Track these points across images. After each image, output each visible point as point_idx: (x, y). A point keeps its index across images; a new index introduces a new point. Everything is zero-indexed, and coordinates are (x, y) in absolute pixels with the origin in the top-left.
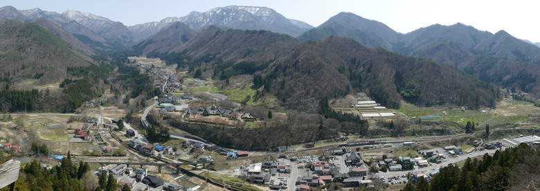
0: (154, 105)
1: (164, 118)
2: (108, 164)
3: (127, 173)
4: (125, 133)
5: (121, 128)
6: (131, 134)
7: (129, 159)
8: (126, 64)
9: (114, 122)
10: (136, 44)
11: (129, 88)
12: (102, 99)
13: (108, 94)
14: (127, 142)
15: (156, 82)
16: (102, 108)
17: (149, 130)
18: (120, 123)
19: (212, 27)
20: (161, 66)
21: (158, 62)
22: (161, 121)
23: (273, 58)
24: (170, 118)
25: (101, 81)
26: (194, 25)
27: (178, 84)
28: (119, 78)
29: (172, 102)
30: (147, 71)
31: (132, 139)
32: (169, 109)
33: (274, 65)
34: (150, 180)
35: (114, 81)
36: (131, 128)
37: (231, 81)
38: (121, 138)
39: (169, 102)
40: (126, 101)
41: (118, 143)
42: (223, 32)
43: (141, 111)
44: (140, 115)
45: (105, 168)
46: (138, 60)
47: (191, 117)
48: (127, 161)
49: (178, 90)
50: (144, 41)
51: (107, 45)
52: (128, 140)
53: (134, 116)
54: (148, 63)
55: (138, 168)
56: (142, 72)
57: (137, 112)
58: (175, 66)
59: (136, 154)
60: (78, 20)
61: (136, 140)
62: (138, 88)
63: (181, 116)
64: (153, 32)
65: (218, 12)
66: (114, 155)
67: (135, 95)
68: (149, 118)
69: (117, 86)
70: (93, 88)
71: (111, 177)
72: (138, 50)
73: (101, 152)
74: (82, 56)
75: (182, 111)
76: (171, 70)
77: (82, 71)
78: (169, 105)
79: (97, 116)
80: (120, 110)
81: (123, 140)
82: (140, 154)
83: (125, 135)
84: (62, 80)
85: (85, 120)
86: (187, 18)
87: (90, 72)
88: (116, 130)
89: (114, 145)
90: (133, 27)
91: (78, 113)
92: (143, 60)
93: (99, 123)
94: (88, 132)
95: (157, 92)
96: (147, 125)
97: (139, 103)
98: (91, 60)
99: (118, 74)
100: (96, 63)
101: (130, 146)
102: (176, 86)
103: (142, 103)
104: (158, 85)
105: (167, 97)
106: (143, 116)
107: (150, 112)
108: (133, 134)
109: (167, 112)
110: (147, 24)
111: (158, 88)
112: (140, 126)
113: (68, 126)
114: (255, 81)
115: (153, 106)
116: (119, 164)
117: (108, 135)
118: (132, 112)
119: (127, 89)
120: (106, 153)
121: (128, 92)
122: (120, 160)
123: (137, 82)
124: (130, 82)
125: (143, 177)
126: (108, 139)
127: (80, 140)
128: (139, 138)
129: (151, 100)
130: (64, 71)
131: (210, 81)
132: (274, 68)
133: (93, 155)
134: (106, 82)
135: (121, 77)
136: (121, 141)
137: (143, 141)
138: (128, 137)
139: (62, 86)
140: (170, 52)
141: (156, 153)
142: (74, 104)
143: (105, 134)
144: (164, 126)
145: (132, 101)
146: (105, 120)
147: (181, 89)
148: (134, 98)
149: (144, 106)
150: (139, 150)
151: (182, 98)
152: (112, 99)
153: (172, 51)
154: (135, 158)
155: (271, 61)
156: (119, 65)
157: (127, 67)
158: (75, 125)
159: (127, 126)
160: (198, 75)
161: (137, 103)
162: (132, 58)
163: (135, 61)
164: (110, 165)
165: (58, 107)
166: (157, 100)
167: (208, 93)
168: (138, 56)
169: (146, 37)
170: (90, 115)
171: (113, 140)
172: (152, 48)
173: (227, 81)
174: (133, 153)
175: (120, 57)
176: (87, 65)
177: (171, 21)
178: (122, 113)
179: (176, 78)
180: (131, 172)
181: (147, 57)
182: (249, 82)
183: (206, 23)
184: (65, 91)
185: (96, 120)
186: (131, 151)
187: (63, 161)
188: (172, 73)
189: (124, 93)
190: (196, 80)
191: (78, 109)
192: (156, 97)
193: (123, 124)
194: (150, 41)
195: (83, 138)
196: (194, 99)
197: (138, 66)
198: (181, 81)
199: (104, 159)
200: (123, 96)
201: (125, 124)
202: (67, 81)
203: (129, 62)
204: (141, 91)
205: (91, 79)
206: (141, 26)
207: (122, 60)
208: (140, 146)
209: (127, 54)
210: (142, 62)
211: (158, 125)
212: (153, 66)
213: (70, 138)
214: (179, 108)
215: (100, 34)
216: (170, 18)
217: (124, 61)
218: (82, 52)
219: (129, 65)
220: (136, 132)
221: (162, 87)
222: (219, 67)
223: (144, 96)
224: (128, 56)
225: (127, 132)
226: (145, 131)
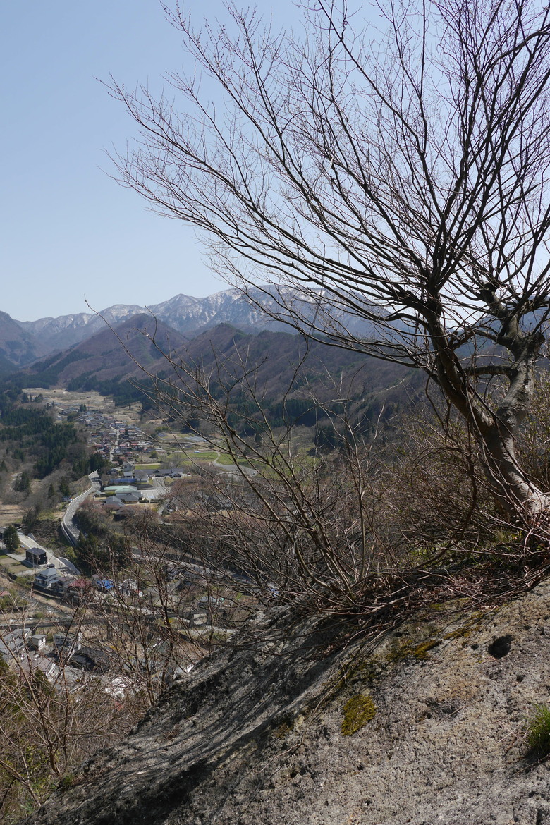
0: (90, 491)
1: (117, 518)
3: (32, 647)
4: (22, 558)
5: (12, 546)
6: (35, 559)
7: (35, 617)
8: (19, 404)
10: (43, 360)
11: (27, 457)
14: (29, 577)
15: (92, 442)
17: (81, 546)
18: (8, 537)
19: (223, 327)
20: (102, 407)
21: (95, 400)
22: (108, 523)
23: (359, 390)
24: (131, 516)
26: (181, 323)
27: (144, 444)
29: (134, 483)
30: (71, 418)
31: (41, 569)
32: (126, 497)
33: (362, 407)
34: (89, 659)
36: (36, 545)
37: (265, 440)
38: (12, 570)
39: (125, 484)
40: (22, 486)
41: (6, 582)
42: (248, 338)
43: (61, 505)
44: (59, 515)
46: (48, 396)
47: (179, 511)
48: (31, 621)
49: (145, 458)
50: (61, 354)
52: (31, 572)
53: (43, 517)
54: (73, 402)
55: (58, 632)
56: (59, 420)
57: (51, 507)
58: (137, 407)
59: (52, 602)
61: (51, 572)
62: (51, 457)
63: (155, 511)
64: (81, 337)
65: (236, 298)
67: (42, 472)
68: (79, 519)
72: (47, 374)
75: (158, 502)
76: (127, 417)
78: (127, 488)
80: (8, 507)
81: (19, 574)
82: (62, 601)
83: (23, 563)
86: (162, 309)
90: (34, 323)
92: (60, 396)
95: (97, 463)
96: (76, 536)
97: (56, 489)
101: (38, 586)
102: (140, 450)
103: (61, 488)
104: (96, 448)
105: (121, 473)
106: (65, 517)
107: (82, 505)
108: (43, 559)
109: (121, 504)
110: (67, 317)
111: (97, 454)
112: (58, 538)
114: (318, 440)
115: (87, 493)
118: (38, 509)
119: (22, 457)
121: (27, 466)
123: (46, 442)
124: (29, 443)
125: (71, 653)
128: (57, 565)
129: (81, 481)
131: (219, 438)
132: (362, 412)
135: (8, 431)
136: (13, 577)
137: (68, 571)
138: (30, 567)
140: (124, 379)
141: (98, 597)
144: (118, 534)
145: (35, 485)
147: (154, 456)
148: (41, 478)
149: (66, 493)
150: (58, 592)
151: (157, 473)
153: (130, 375)
154: (50, 612)
155: (356, 398)
157: (21, 409)
159: (28, 542)
160: (190, 426)
161: (51, 489)
162: (33, 392)
163: (40, 398)
166: (94, 479)
167: (215, 462)
168: (46, 387)
169: (64, 346)
172: (79, 369)
173: (258, 439)
174: (44, 601)
177: (126, 313)
178: (13, 513)
179: (139, 433)
180: (41, 645)
181: (70, 389)
182: (305, 443)
183: (209, 319)
186: (40, 598)
188: (131, 422)
189: (17, 469)
190: (187, 437)
192: (94, 474)
193: (16, 538)
194: (75, 355)
196: (183, 475)
197: (49, 408)
198: (153, 438)
200: (15, 476)
201: (22, 538)
203: (25, 399)
204: (57, 463)
206: (53, 322)
207: (9, 394)
208: (61, 583)
209: (20, 381)
210: (58, 399)
211: (102, 533)
212: (83, 409)
214: (149, 494)
216: (123, 306)
217: (14, 398)
219: (26, 406)
220: (49, 554)
221: (107, 451)
222: (239, 408)
223: (64, 473)
224: (22, 387)
225: (29, 554)
226: (71, 551)
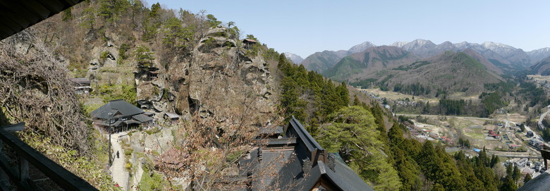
2: (513, 158)
3: (528, 165)
4: (526, 134)
5: (523, 130)
6: (530, 135)
7: (530, 154)
8: (525, 81)
9: (517, 125)
10: (533, 65)
11: (528, 99)
12: (508, 108)
13: (513, 104)
14: (528, 141)
16: (509, 115)
17: (544, 132)
18: (522, 126)
25: (508, 94)
28: (521, 92)
30: (542, 86)
31: (531, 139)
35: (517, 94)
36: (530, 130)
38: (523, 138)
40: (526, 109)
41: (521, 142)
43: (538, 117)
44: (537, 120)
45: (511, 161)
46: (535, 78)
48: (528, 156)
50: (539, 62)
51: (511, 67)
52: (529, 139)
53: (532, 121)
54: (543, 80)
55: (536, 161)
56: (538, 86)
57: (535, 117)
59: (535, 150)
60: (492, 48)
61: (535, 140)
62: (535, 99)
64: (546, 56)
66: (518, 151)
67: (533, 104)
68: (544, 122)
69: (519, 97)
70: (502, 99)
71: (516, 167)
72: (534, 70)
73: (508, 148)
74: (494, 75)
77: (494, 87)
79: (505, 120)
80: (522, 116)
81: (525, 139)
82: (538, 150)
83: (526, 136)
84: (480, 93)
85: (496, 124)
87: (500, 87)
88: (519, 131)
89: (518, 143)
91: (491, 118)
92: (539, 78)
93: (506, 126)
94: (498, 133)
96: (543, 128)
98: (501, 78)
99: (520, 89)
100: (505, 81)
101: (530, 144)
103: (538, 111)
106: (540, 121)
107: (545, 117)
108: (532, 135)
110: (541, 49)
112: (538, 129)
113: (484, 127)
115: (547, 113)
116: (521, 158)
117: (513, 135)
118: (531, 118)
119: (526, 100)
120: (511, 149)
121: (528, 102)
122: (522, 155)
123: (534, 94)
124: (529, 94)
125: (540, 168)
126: (513, 138)
127: (492, 138)
128: (537, 138)
129: (545, 108)
130: (482, 86)
133: (501, 150)
134: (511, 95)
135: (522, 90)
136: (523, 140)
137: (540, 140)
138: (528, 137)
139: (480, 97)
142: (488, 111)
143: (511, 134)
145: (530, 109)
146: (510, 124)
148: (532, 107)
149: (540, 113)
150: (536, 147)
152: (516, 107)
154: (534, 153)
156: (520, 81)
158: (489, 127)
159: (528, 129)
161: (535, 111)
162: (530, 76)
163: (532, 78)
164: (515, 159)
165: (477, 113)
168: (534, 74)
169: (541, 60)
170: (500, 120)
171: (517, 139)
172: (545, 68)
175: (522, 76)
176: (497, 82)
178: (523, 119)
180: (531, 164)
181: (542, 75)
184: (482, 101)
185: (505, 123)
186: (531, 148)
187: (480, 153)
189: (525, 103)
191: (491, 115)
193: (524, 127)
194: (544, 63)
195: (494, 137)
197: (535, 82)
199: (510, 154)
200: (524, 106)
201: (526, 127)
202: (484, 94)
203: (527, 79)
204: (538, 101)
205: (501, 92)
206: (536, 51)
208: (538, 144)
209: (526, 73)
210: (538, 79)
212: (546, 82)
213: (485, 137)
215: (507, 58)
217: (524, 78)
218: (494, 72)
219: (528, 81)
220: (534, 133)
223: (539, 105)
224: (526, 74)
225: (528, 133)
226: (541, 133)
